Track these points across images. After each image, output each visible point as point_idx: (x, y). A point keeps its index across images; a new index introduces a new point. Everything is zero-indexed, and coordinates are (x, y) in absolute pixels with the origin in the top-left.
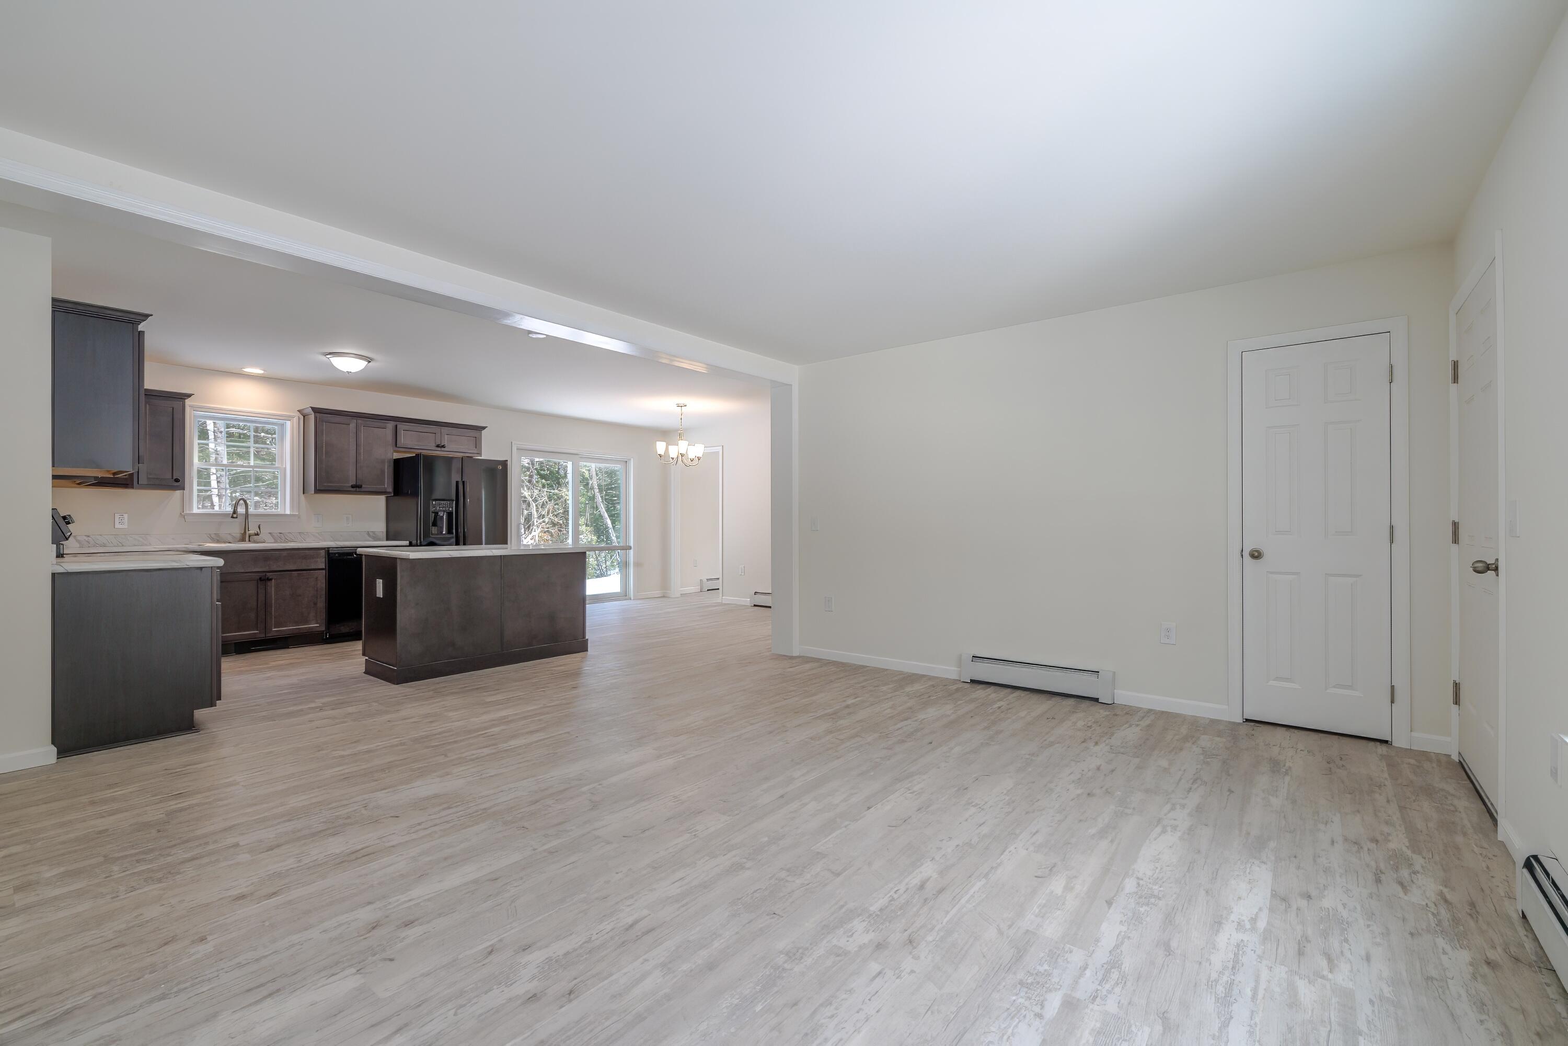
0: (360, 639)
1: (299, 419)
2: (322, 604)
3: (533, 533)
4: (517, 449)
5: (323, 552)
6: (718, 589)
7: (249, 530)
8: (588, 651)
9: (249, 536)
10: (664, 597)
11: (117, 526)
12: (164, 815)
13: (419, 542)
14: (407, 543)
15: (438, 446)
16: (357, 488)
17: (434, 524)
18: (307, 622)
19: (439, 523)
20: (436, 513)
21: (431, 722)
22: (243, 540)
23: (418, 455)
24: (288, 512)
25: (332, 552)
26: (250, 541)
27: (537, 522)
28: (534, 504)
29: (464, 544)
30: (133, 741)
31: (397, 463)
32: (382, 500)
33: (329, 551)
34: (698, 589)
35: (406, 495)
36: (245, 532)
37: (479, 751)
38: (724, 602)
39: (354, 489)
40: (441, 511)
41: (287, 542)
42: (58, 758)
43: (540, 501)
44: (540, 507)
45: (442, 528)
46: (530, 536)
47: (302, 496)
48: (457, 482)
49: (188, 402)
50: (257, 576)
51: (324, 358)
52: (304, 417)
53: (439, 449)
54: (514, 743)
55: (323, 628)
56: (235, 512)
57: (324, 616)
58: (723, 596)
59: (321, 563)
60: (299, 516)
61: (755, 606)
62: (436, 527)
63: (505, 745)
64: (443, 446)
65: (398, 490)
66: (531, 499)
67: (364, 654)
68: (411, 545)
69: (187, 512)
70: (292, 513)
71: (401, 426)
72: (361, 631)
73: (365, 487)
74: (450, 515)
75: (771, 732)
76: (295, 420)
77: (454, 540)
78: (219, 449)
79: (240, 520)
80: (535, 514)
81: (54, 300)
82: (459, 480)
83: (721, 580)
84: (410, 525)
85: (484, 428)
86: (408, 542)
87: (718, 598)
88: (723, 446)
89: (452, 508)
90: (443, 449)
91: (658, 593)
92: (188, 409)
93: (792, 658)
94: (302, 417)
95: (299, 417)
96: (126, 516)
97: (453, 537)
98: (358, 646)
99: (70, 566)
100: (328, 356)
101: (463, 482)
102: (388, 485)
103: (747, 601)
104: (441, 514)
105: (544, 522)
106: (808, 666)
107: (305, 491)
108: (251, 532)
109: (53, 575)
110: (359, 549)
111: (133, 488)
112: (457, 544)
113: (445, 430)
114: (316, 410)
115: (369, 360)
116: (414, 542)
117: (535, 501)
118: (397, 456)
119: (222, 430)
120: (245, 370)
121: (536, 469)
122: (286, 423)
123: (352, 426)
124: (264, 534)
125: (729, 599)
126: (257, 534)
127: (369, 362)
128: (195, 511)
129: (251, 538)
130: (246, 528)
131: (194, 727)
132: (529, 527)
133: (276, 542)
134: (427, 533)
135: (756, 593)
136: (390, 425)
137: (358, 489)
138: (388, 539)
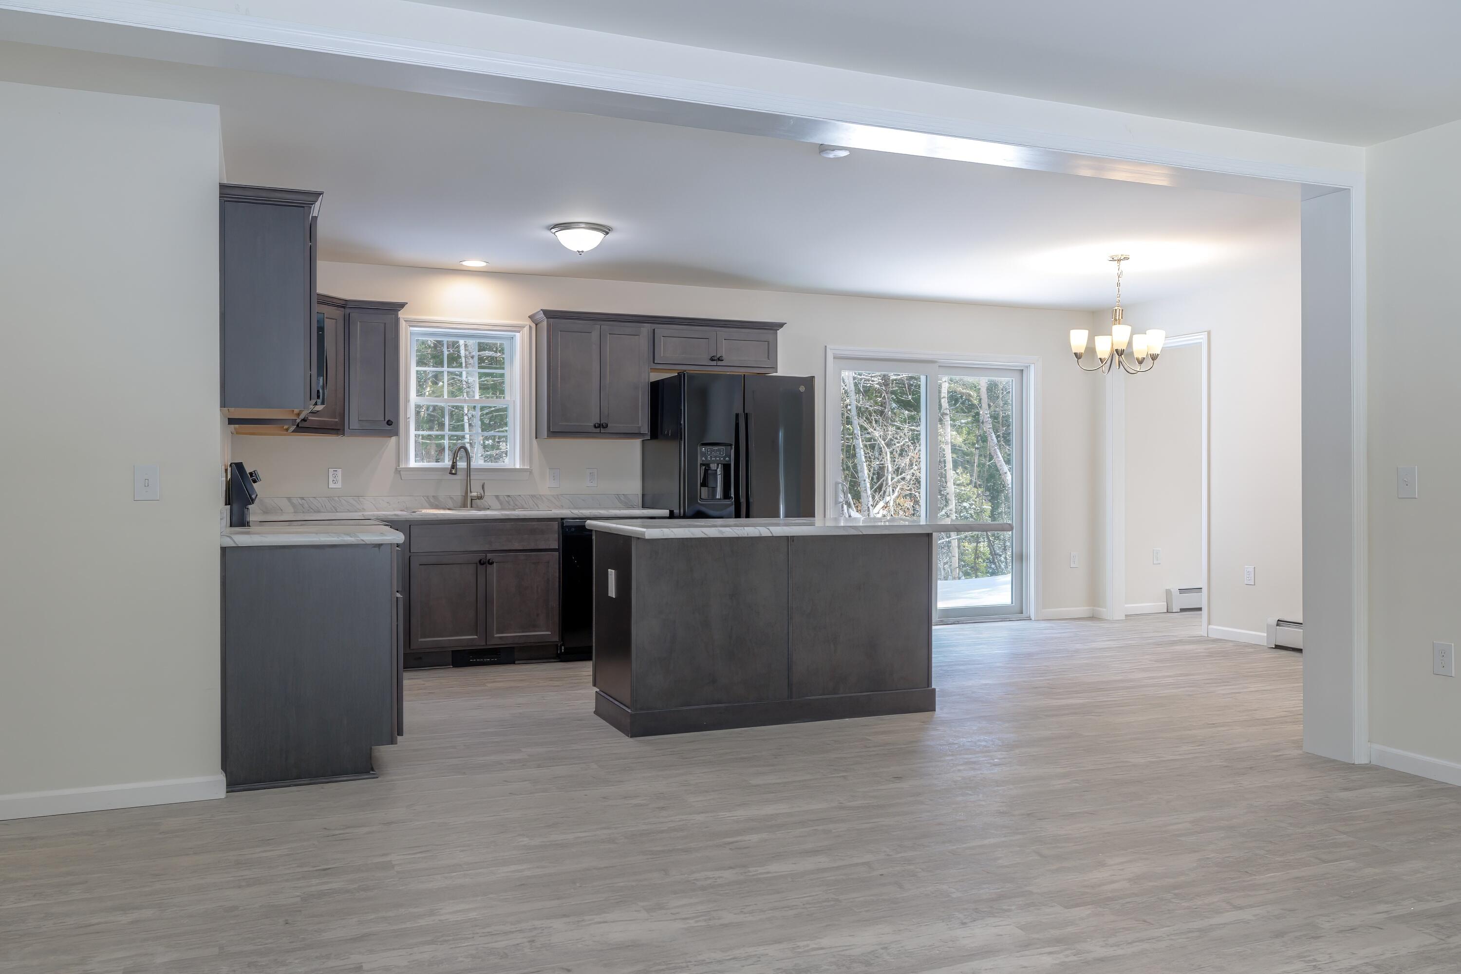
0: (589, 658)
1: (530, 327)
2: (554, 601)
3: (888, 499)
4: (834, 358)
5: (555, 525)
6: (1200, 609)
7: (471, 492)
8: (935, 711)
9: (472, 500)
10: (1093, 618)
11: (332, 485)
12: (298, 899)
13: (682, 511)
14: (666, 512)
15: (712, 359)
16: (601, 429)
17: (704, 484)
18: (535, 627)
19: (711, 484)
20: (707, 466)
21: (663, 808)
22: (464, 506)
23: (681, 376)
24: (518, 466)
25: (568, 524)
26: (471, 507)
27: (892, 479)
28: (888, 451)
29: (748, 516)
30: (307, 781)
31: (655, 387)
32: (637, 443)
33: (563, 523)
34: (1162, 606)
35: (667, 438)
36: (466, 493)
37: (717, 874)
38: (1213, 636)
39: (598, 430)
40: (714, 462)
41: (514, 510)
42: (227, 792)
43: (898, 445)
44: (897, 456)
45: (714, 489)
46: (881, 504)
47: (535, 441)
48: (737, 415)
49: (402, 314)
50: (477, 558)
51: (548, 234)
52: (536, 325)
53: (714, 363)
54: (776, 868)
55: (556, 639)
56: (454, 466)
57: (556, 619)
58: (1209, 624)
59: (553, 541)
60: (530, 471)
61: (1277, 647)
62: (707, 488)
63: (761, 870)
64: (720, 359)
65: (655, 432)
66: (883, 442)
67: (595, 685)
68: (672, 516)
69: (402, 466)
70: (521, 467)
71: (661, 330)
72: (591, 647)
73: (613, 427)
74: (726, 468)
75: (1279, 934)
76: (526, 329)
77: (733, 508)
78: (471, 380)
79: (461, 476)
80: (890, 468)
81: (222, 187)
82: (740, 411)
83: (1205, 591)
84: (671, 486)
85: (781, 325)
86: (668, 511)
87: (1200, 627)
88: (1209, 333)
89: (730, 457)
90: (720, 363)
91: (1082, 610)
92: (403, 325)
93: (1351, 767)
94: (534, 326)
95: (530, 326)
96: (339, 471)
97: (730, 505)
98: (586, 669)
99: (243, 539)
100: (553, 230)
101: (746, 416)
102: (643, 423)
103: (1260, 636)
104: (713, 466)
105: (903, 479)
106: (1384, 791)
107: (538, 437)
108: (474, 494)
109: (224, 550)
110: (589, 522)
111: (343, 434)
112: (738, 515)
113: (723, 332)
114: (550, 314)
115: (606, 230)
116: (676, 511)
117: (888, 445)
118: (655, 377)
119: (474, 354)
120: (464, 263)
121: (893, 393)
122: (515, 335)
123: (595, 335)
124: (489, 499)
125: (1218, 630)
126: (480, 498)
127: (607, 233)
128: (413, 463)
129: (473, 503)
130: (467, 489)
131: (373, 770)
132: (880, 488)
133: (502, 509)
134: (693, 497)
135: (1280, 622)
136: (646, 329)
137: (603, 430)
138: (644, 506)
